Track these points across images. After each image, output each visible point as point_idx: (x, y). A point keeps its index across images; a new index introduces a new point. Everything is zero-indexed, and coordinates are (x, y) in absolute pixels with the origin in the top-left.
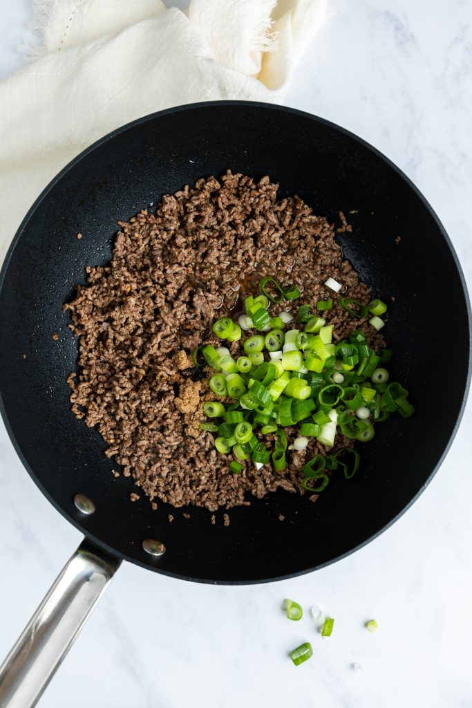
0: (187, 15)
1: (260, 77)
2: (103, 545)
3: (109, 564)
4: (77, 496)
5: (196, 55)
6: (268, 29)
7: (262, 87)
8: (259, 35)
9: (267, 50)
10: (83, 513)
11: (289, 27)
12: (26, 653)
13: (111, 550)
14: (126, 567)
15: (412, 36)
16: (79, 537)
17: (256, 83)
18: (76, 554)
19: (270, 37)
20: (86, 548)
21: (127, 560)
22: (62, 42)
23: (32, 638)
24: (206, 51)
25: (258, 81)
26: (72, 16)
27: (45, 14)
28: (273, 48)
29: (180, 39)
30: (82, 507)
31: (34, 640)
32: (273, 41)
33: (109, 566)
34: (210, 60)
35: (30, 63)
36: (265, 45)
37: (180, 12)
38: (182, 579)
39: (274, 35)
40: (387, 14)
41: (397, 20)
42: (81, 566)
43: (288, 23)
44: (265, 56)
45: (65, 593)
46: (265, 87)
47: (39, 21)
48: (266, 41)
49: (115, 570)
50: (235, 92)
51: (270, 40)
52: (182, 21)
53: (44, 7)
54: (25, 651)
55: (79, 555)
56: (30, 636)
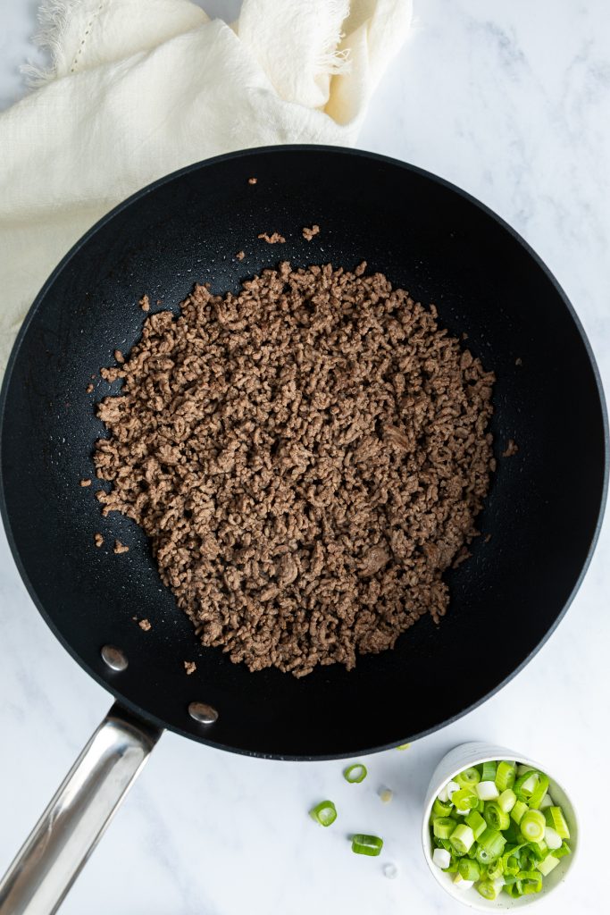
0: (236, 32)
1: (328, 109)
2: (140, 711)
3: (147, 735)
4: (104, 648)
5: (247, 85)
6: (338, 45)
7: (330, 122)
8: (327, 53)
9: (337, 72)
10: (111, 669)
11: (365, 43)
12: (41, 850)
13: (148, 717)
14: (168, 737)
15: (522, 54)
16: (109, 700)
17: (323, 117)
18: (105, 722)
19: (340, 56)
20: (118, 715)
21: (169, 729)
22: (76, 62)
23: (50, 829)
24: (259, 80)
25: (324, 114)
26: (89, 28)
27: (55, 26)
28: (345, 69)
29: (227, 64)
30: (112, 661)
31: (53, 832)
32: (345, 60)
33: (146, 737)
34: (264, 92)
35: (36, 89)
36: (335, 66)
37: (227, 27)
38: (240, 753)
39: (345, 53)
40: (490, 27)
41: (502, 34)
42: (112, 737)
43: (364, 38)
44: (334, 80)
45: (92, 772)
46: (333, 122)
47: (46, 34)
48: (336, 61)
49: (155, 743)
50: (297, 131)
51: (340, 59)
52: (229, 38)
53: (53, 17)
54: (40, 846)
55: (109, 724)
56: (48, 827)
